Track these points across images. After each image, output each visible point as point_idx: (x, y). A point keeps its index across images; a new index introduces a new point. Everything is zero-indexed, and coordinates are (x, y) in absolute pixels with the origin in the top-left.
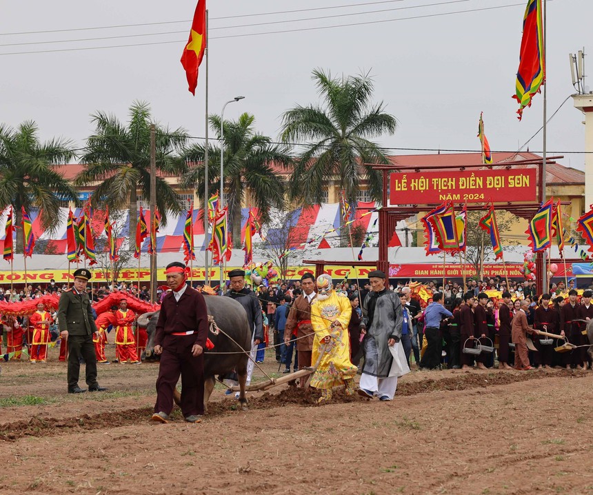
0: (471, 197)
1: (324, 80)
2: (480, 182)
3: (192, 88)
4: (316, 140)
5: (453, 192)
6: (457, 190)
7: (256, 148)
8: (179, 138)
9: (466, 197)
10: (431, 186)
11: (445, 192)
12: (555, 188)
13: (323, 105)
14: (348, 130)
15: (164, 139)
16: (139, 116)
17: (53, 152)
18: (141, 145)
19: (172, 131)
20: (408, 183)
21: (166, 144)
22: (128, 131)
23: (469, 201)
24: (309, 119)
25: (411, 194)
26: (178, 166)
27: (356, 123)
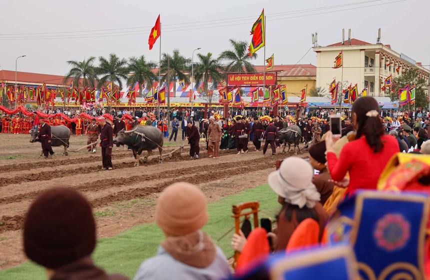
0: (254, 83)
1: (232, 42)
2: (257, 78)
3: (151, 47)
4: (231, 61)
5: (248, 81)
6: (250, 81)
7: (213, 63)
8: (189, 61)
9: (253, 83)
10: (242, 79)
11: (246, 81)
12: (310, 77)
13: (232, 49)
14: (242, 58)
15: (184, 61)
16: (176, 53)
17: (151, 65)
18: (177, 63)
19: (187, 58)
20: (234, 78)
21: (185, 62)
22: (173, 58)
23: (253, 84)
24: (229, 55)
25: (235, 82)
26: (189, 69)
27: (244, 56)
